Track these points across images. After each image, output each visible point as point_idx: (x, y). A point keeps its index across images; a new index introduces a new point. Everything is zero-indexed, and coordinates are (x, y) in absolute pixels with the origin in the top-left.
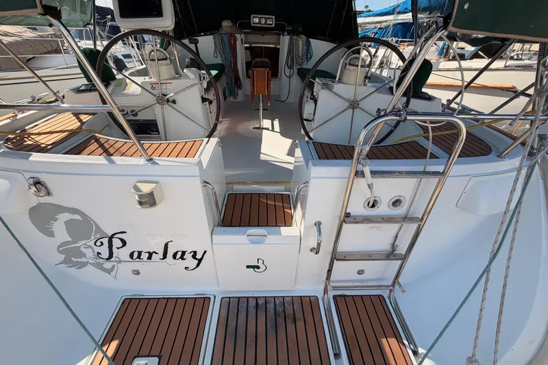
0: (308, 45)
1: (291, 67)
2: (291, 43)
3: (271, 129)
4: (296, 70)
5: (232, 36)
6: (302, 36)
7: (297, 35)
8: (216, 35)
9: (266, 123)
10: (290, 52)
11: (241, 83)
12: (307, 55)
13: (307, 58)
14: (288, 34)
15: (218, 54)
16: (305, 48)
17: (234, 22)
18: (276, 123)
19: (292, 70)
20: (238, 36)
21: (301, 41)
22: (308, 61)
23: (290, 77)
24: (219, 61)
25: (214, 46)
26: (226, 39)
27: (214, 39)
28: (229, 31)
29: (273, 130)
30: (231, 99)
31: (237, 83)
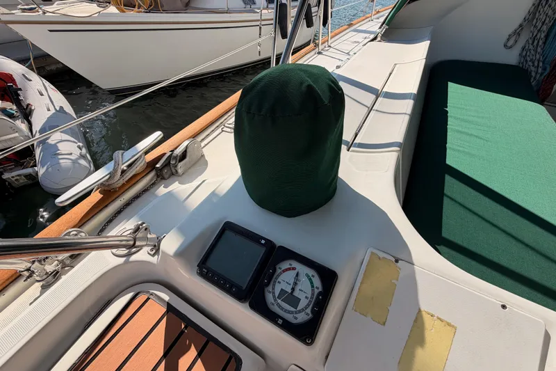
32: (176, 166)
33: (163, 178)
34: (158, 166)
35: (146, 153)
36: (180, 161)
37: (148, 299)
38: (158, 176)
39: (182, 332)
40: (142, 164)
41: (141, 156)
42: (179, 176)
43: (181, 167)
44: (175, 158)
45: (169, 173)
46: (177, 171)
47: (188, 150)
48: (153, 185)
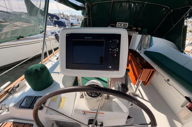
0: (151, 40)
2: (142, 38)
7: (146, 35)
16: (149, 41)
19: (140, 51)
22: (149, 47)
29: (143, 98)
32: (16, 90)
33: (11, 94)
34: (9, 91)
35: (4, 89)
36: (17, 88)
37: (7, 123)
38: (9, 94)
39: (17, 126)
40: (3, 92)
41: (3, 90)
42: (17, 92)
43: (17, 89)
44: (15, 87)
45: (13, 92)
46: (16, 91)
47: (19, 84)
48: (8, 97)
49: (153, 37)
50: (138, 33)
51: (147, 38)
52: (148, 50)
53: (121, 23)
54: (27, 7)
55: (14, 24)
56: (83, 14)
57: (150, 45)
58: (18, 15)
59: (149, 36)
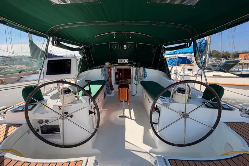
0: (145, 71)
1: (137, 80)
2: (137, 71)
3: (129, 117)
4: (140, 82)
5: (109, 69)
6: (141, 67)
7: (139, 67)
8: (103, 68)
9: (127, 112)
10: (136, 74)
11: (113, 88)
12: (144, 75)
13: (145, 76)
14: (135, 67)
15: (103, 76)
16: (143, 72)
17: (111, 63)
18: (132, 111)
19: (138, 82)
20: (112, 68)
21: (141, 69)
22: (145, 78)
23: (137, 85)
24: (103, 79)
25: (101, 73)
26: (107, 70)
27: (101, 70)
28: (108, 66)
29: (131, 118)
30: (108, 95)
31: (111, 88)
49: (146, 69)
50: (134, 66)
51: (141, 70)
52: (144, 80)
53: (122, 59)
54: (31, 51)
55: (13, 66)
56: (80, 53)
57: (145, 75)
58: (17, 59)
59: (142, 68)
